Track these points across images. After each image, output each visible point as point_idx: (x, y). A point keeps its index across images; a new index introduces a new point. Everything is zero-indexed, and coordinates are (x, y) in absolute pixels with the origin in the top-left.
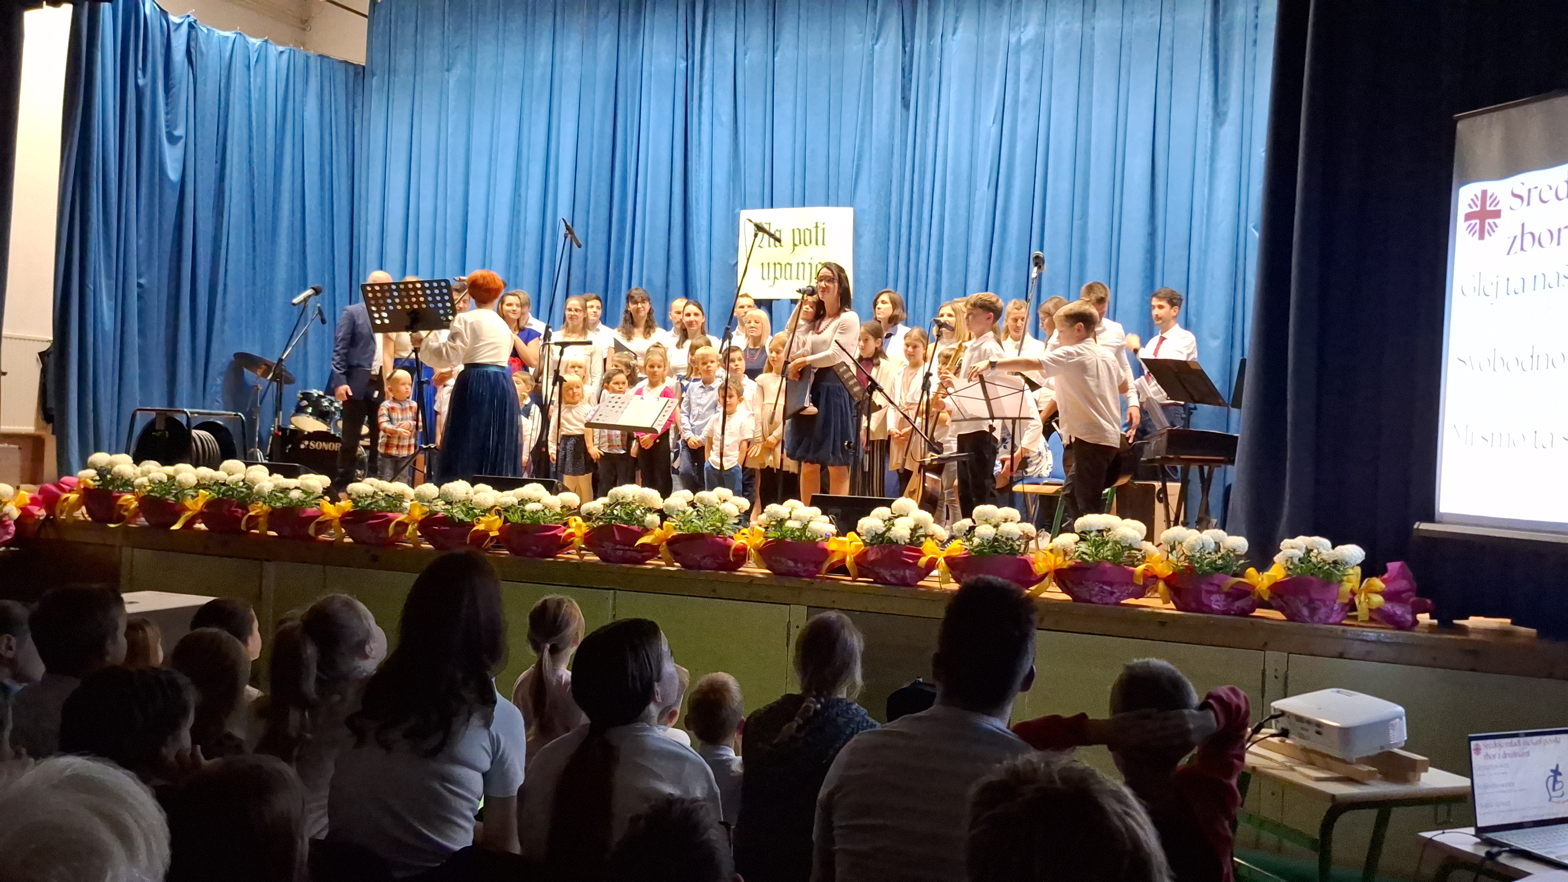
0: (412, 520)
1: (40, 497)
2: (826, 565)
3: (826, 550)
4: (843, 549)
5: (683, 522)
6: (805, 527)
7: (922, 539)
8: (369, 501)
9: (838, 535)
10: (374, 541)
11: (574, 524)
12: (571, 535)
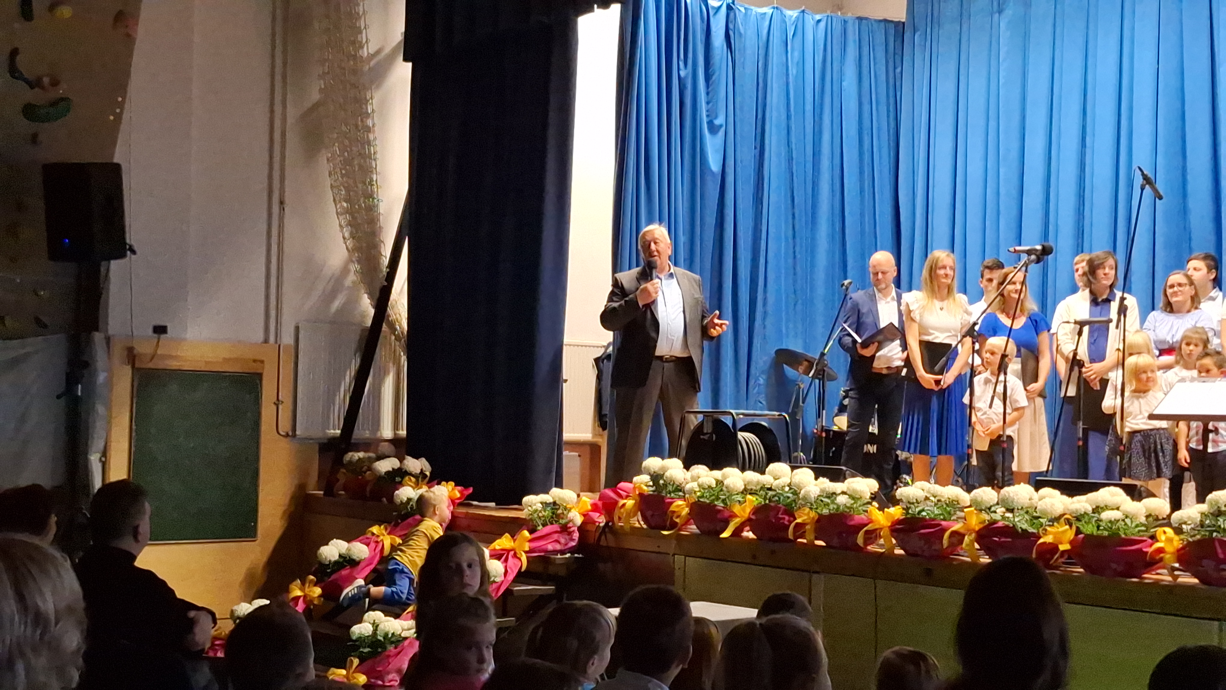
0: (968, 530)
1: (600, 504)
8: (921, 508)
10: (926, 554)
11: (1163, 538)
12: (1161, 550)
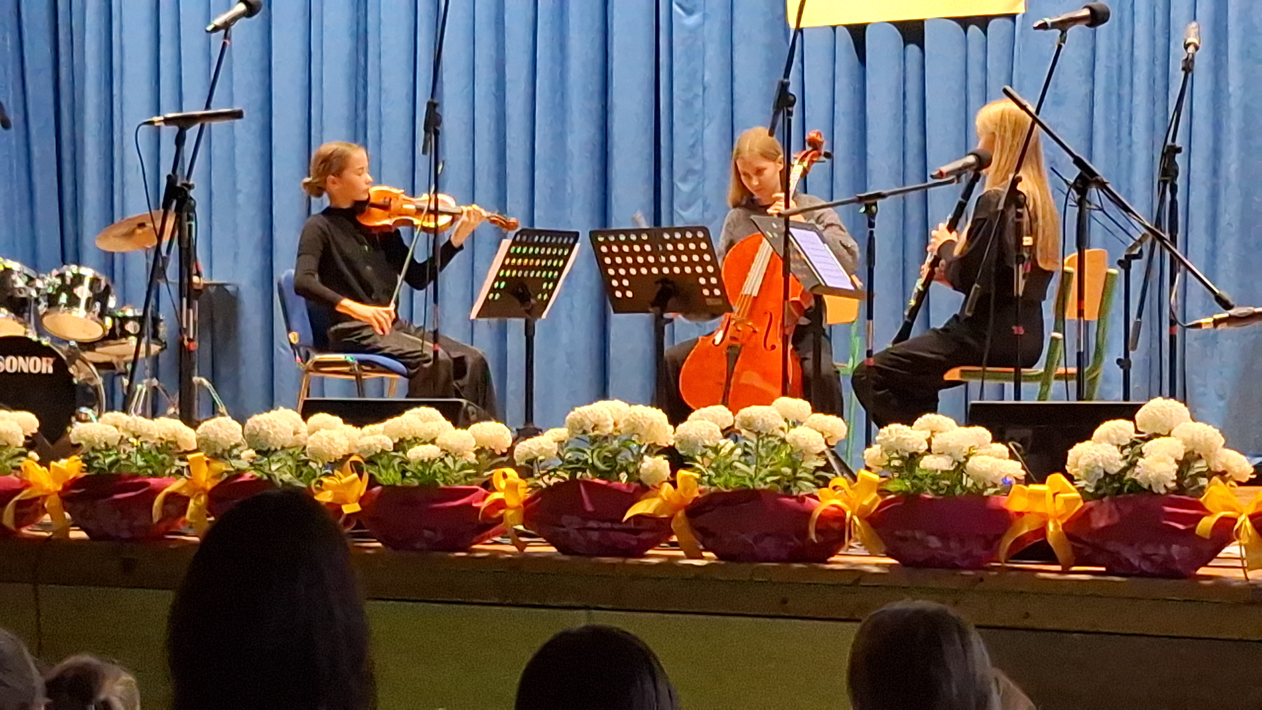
0: (195, 490)
2: (1008, 542)
3: (1004, 512)
4: (1039, 509)
5: (715, 470)
6: (960, 467)
7: (1203, 481)
8: (113, 458)
9: (1028, 481)
10: (126, 535)
11: (503, 484)
12: (500, 504)
